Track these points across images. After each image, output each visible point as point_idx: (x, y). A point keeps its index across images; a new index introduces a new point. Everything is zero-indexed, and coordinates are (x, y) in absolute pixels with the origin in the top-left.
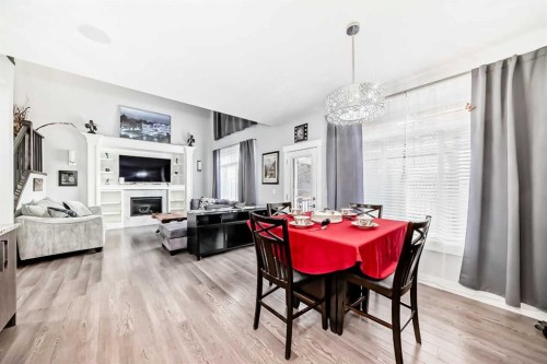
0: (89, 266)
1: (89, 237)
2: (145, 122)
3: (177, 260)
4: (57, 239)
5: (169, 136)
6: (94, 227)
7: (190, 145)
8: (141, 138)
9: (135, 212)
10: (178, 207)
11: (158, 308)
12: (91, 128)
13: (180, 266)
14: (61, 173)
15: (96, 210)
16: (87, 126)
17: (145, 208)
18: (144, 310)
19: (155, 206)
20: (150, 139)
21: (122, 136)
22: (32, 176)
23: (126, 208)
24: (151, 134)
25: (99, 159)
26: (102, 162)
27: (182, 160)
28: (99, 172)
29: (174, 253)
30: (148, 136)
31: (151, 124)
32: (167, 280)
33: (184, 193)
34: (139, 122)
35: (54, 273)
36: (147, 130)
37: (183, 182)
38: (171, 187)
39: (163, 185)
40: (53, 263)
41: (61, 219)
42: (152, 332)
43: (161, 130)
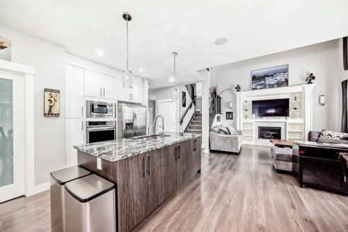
0: (230, 160)
1: (232, 146)
2: (268, 76)
3: (281, 179)
4: (221, 144)
5: (287, 81)
6: (234, 141)
7: (310, 83)
8: (265, 88)
9: (261, 136)
10: (297, 136)
11: (250, 203)
12: (238, 88)
13: (280, 184)
14: (227, 113)
15: (240, 133)
16: (236, 88)
17: (269, 135)
18: (242, 199)
19: (275, 134)
20: (271, 86)
21: (253, 89)
22: (217, 115)
23: (256, 133)
24: (272, 83)
25: (242, 104)
26: (244, 106)
27: (301, 98)
28: (242, 112)
29: (279, 171)
30: (269, 85)
31: (272, 76)
32: (265, 188)
33: (304, 125)
34: (263, 77)
35: (217, 159)
36: (269, 81)
37: (302, 116)
38: (289, 120)
39: (282, 119)
40: (219, 154)
41: (222, 135)
42: (240, 215)
43: (280, 78)
